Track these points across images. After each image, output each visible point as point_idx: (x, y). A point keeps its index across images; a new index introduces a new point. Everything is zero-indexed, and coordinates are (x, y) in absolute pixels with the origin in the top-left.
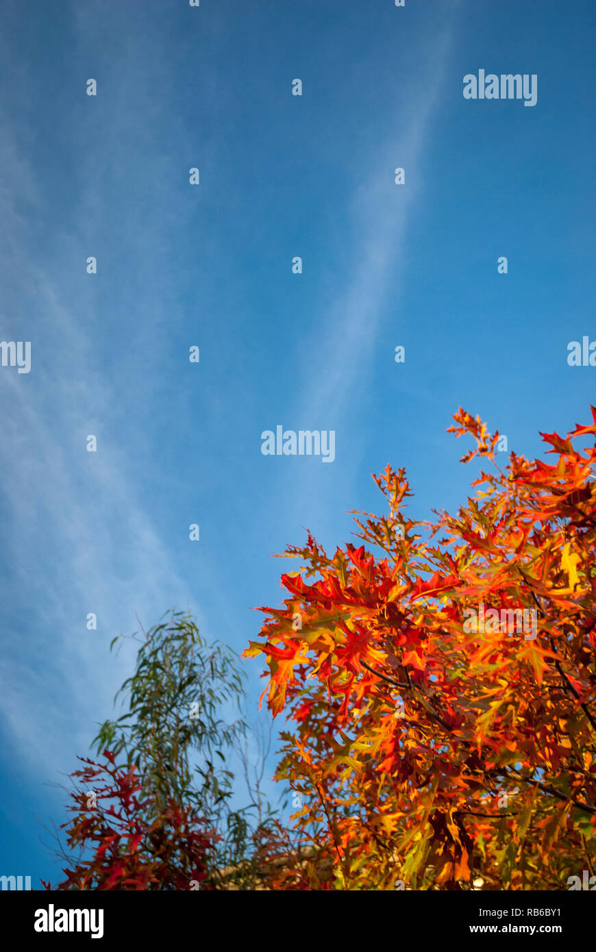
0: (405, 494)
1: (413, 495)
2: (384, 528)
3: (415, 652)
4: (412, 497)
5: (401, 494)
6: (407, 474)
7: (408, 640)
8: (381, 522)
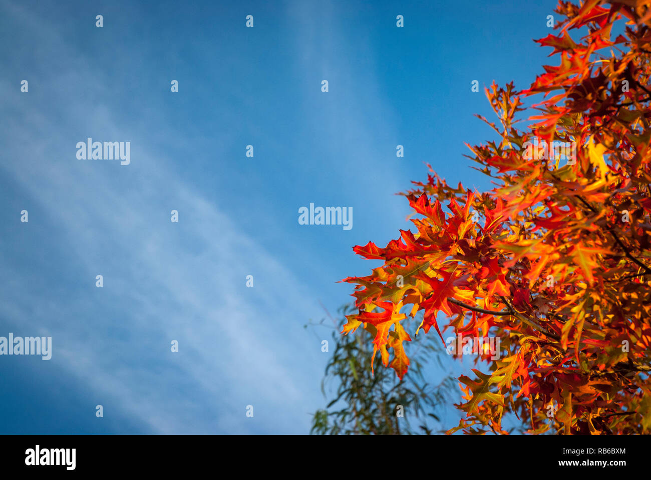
0: (516, 109)
1: (525, 109)
2: (493, 150)
3: (498, 281)
4: (524, 111)
5: (512, 110)
6: (516, 87)
7: (491, 272)
8: (489, 145)
